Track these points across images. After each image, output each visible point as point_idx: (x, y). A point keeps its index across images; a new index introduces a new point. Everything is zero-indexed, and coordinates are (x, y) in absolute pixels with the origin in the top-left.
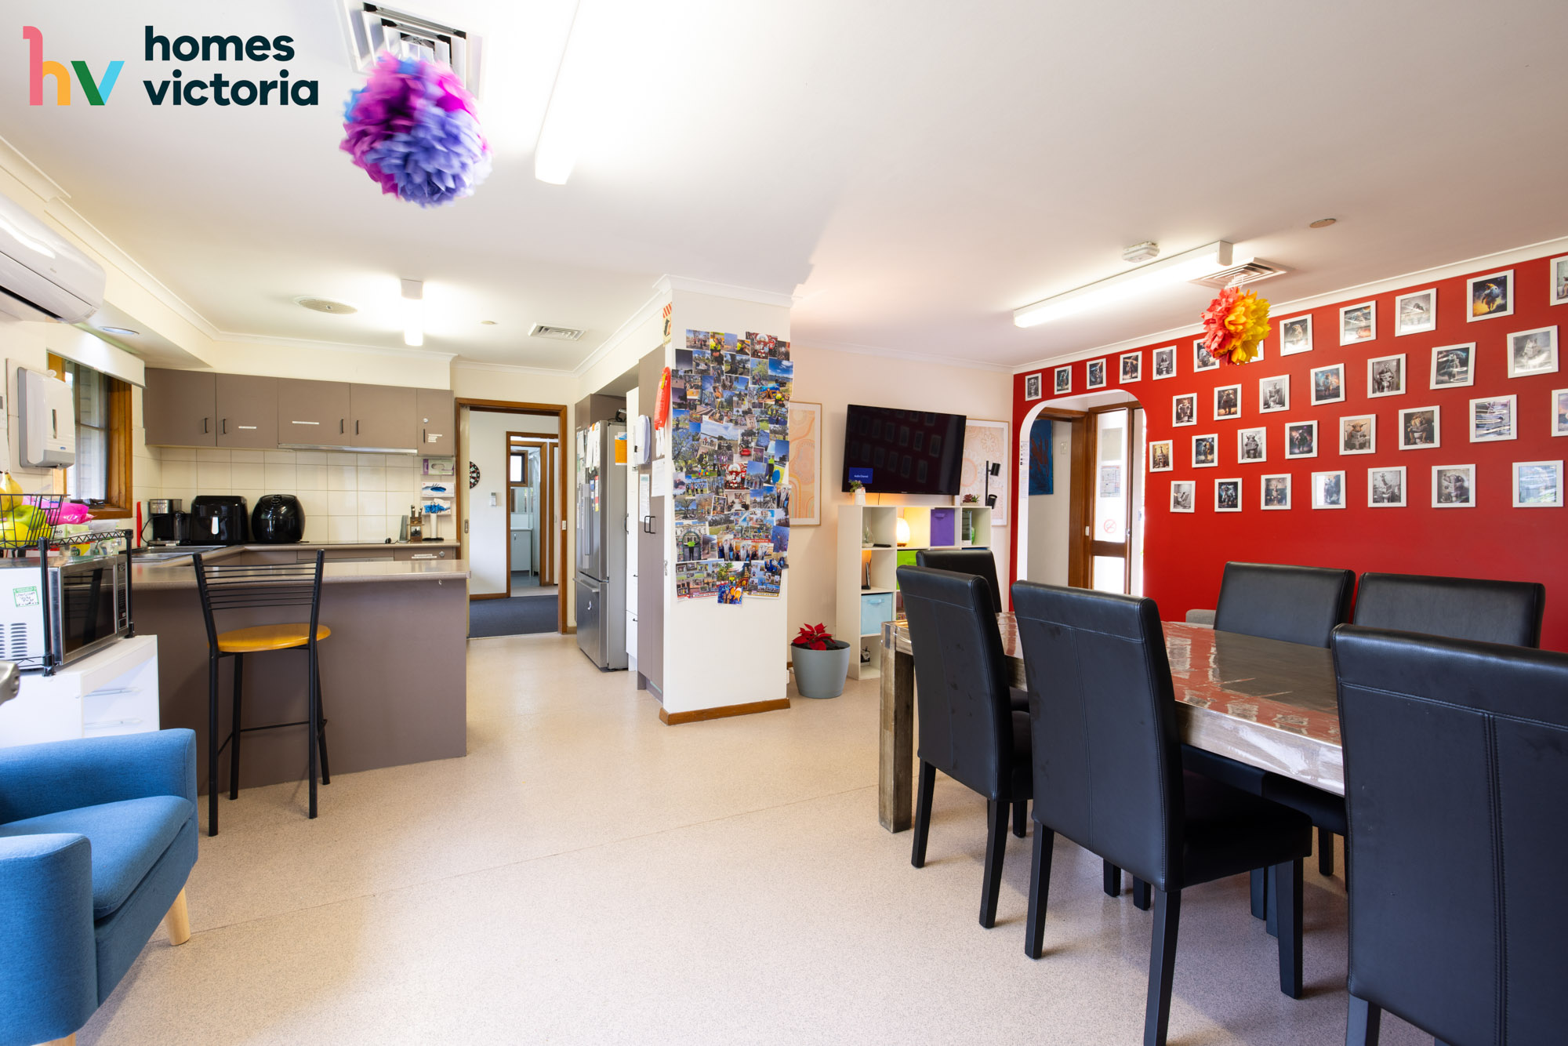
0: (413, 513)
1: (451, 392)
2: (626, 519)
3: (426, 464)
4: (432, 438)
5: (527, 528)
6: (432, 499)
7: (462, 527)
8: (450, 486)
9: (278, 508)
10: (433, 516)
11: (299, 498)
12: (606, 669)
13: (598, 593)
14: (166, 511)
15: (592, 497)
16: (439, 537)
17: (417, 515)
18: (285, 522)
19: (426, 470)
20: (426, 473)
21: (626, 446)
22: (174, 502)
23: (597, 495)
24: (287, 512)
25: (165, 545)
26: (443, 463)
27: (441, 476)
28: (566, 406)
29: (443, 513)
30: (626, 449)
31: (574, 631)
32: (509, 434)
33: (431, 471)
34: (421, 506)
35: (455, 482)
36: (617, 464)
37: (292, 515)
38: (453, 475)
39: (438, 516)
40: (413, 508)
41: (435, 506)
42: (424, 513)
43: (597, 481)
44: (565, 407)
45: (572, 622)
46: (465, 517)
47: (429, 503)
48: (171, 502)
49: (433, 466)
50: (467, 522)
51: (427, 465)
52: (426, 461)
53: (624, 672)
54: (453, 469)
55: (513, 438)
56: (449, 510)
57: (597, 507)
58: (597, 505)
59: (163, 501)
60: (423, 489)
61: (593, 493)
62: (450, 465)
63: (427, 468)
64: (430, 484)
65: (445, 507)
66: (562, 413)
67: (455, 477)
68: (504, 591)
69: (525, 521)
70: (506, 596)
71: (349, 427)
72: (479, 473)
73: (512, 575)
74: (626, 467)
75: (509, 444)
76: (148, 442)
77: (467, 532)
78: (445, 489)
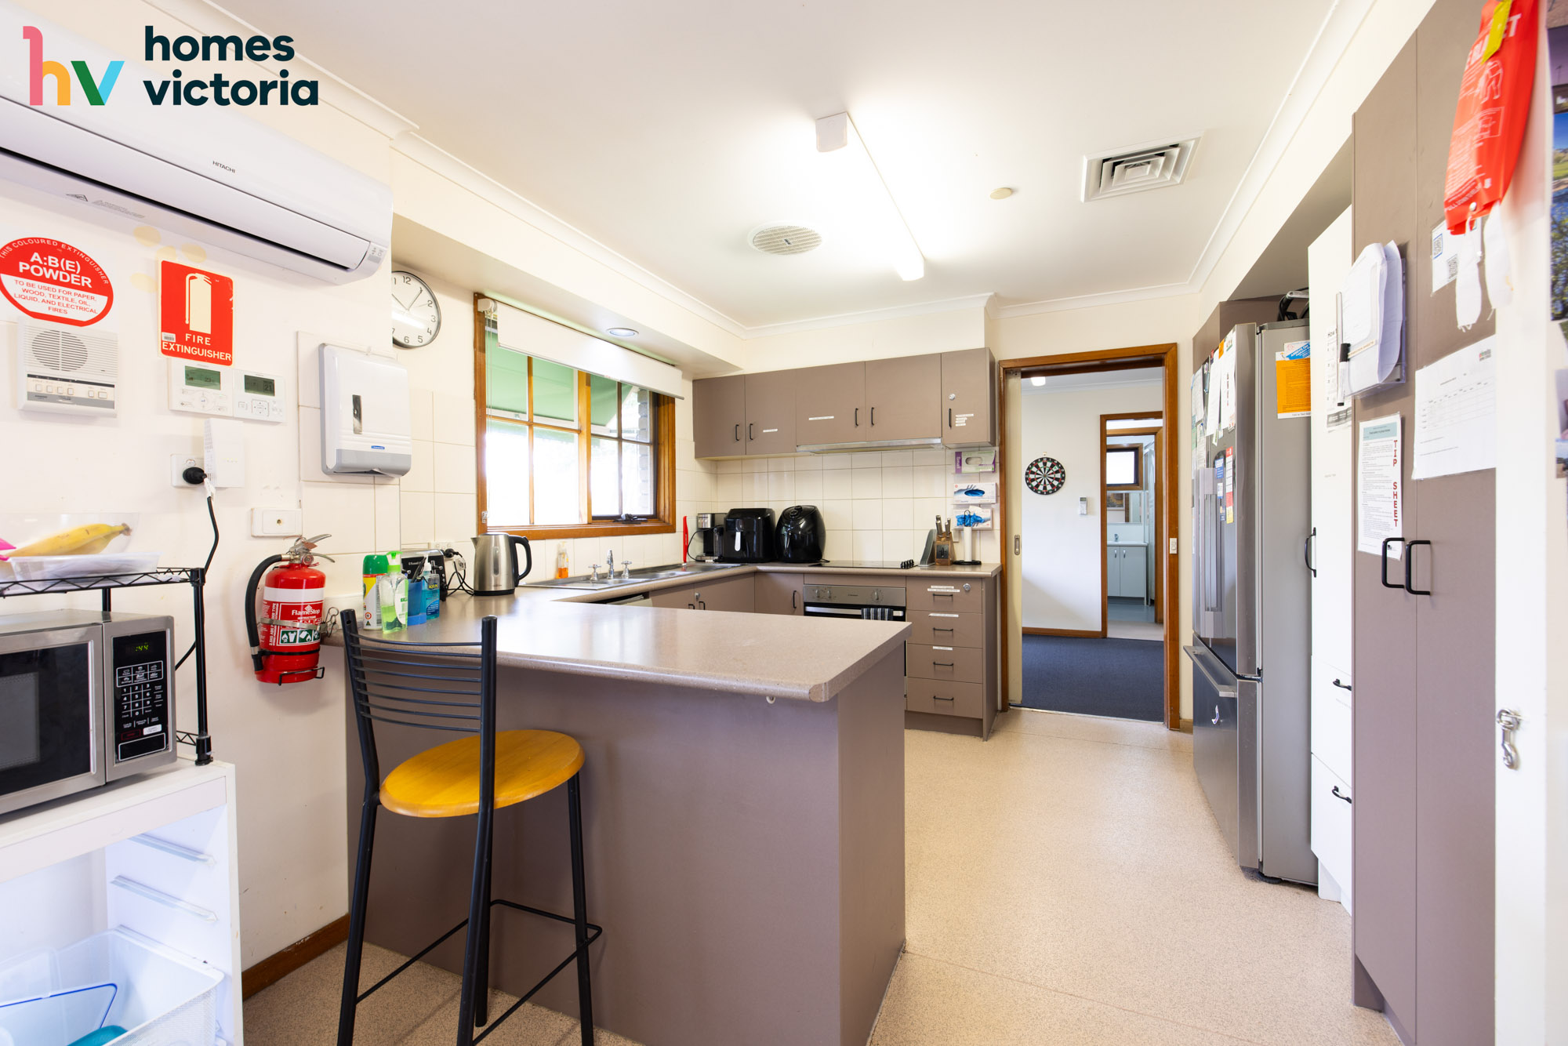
0: (939, 526)
1: (987, 351)
2: (1308, 542)
3: (959, 458)
4: (960, 420)
5: (1143, 544)
6: (968, 505)
7: (1008, 545)
8: (990, 487)
9: (797, 521)
10: (967, 530)
11: (820, 510)
12: (1258, 874)
13: (1233, 700)
14: (709, 526)
15: (1220, 494)
16: (977, 559)
17: (944, 530)
18: (803, 537)
19: (959, 467)
20: (958, 471)
21: (1309, 372)
22: (716, 516)
23: (1229, 489)
24: (805, 526)
25: (704, 561)
26: (981, 455)
27: (980, 473)
28: (1175, 345)
29: (980, 526)
30: (1309, 378)
31: (1187, 730)
32: (1105, 418)
33: (965, 468)
34: (951, 515)
35: (998, 481)
36: (1281, 416)
37: (809, 531)
38: (994, 472)
39: (974, 531)
40: (938, 519)
41: (970, 516)
42: (954, 525)
43: (1229, 459)
44: (1173, 347)
45: (1187, 711)
46: (1015, 531)
47: (962, 513)
48: (713, 516)
49: (967, 461)
50: (1017, 539)
51: (961, 461)
52: (958, 454)
53: (1307, 895)
54: (994, 463)
55: (1111, 425)
56: (989, 522)
57: (1230, 514)
58: (1230, 509)
59: (706, 516)
60: (955, 493)
61: (1220, 485)
62: (989, 458)
63: (961, 464)
64: (964, 486)
65: (983, 517)
66: (1168, 359)
67: (998, 474)
68: (1098, 628)
69: (1136, 533)
70: (1102, 635)
71: (864, 418)
72: (1064, 473)
73: (1110, 602)
74: (1309, 419)
75: (1104, 434)
76: (699, 455)
77: (1017, 553)
78: (983, 493)
